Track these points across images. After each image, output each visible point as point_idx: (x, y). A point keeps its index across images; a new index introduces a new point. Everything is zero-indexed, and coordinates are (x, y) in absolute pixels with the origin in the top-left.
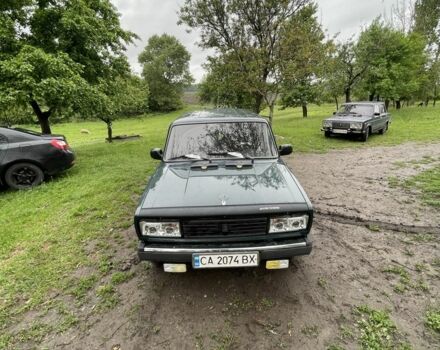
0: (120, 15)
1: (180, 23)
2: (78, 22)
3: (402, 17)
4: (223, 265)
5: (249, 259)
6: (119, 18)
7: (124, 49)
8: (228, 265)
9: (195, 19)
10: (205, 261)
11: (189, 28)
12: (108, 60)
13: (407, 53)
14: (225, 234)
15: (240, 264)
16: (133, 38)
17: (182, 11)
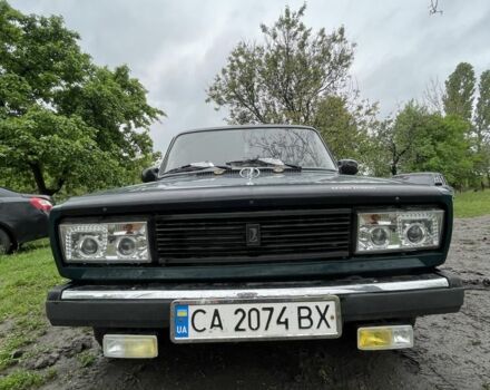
0: (147, 92)
1: (208, 101)
2: (100, 89)
3: (436, 103)
4: (248, 335)
5: (316, 317)
6: (146, 95)
7: (148, 123)
8: (261, 334)
9: (224, 97)
10: (203, 321)
11: (217, 106)
12: (129, 135)
13: (451, 132)
14: (254, 252)
15: (293, 332)
16: (158, 115)
17: (211, 90)
